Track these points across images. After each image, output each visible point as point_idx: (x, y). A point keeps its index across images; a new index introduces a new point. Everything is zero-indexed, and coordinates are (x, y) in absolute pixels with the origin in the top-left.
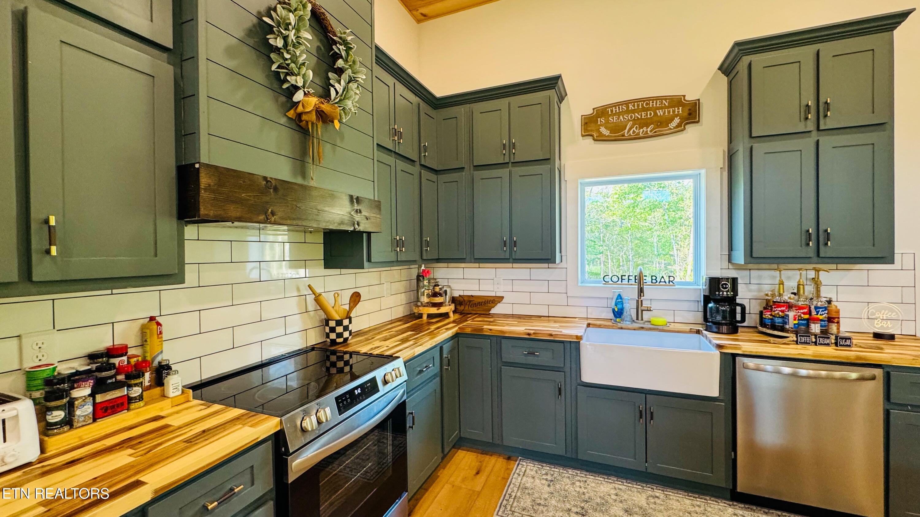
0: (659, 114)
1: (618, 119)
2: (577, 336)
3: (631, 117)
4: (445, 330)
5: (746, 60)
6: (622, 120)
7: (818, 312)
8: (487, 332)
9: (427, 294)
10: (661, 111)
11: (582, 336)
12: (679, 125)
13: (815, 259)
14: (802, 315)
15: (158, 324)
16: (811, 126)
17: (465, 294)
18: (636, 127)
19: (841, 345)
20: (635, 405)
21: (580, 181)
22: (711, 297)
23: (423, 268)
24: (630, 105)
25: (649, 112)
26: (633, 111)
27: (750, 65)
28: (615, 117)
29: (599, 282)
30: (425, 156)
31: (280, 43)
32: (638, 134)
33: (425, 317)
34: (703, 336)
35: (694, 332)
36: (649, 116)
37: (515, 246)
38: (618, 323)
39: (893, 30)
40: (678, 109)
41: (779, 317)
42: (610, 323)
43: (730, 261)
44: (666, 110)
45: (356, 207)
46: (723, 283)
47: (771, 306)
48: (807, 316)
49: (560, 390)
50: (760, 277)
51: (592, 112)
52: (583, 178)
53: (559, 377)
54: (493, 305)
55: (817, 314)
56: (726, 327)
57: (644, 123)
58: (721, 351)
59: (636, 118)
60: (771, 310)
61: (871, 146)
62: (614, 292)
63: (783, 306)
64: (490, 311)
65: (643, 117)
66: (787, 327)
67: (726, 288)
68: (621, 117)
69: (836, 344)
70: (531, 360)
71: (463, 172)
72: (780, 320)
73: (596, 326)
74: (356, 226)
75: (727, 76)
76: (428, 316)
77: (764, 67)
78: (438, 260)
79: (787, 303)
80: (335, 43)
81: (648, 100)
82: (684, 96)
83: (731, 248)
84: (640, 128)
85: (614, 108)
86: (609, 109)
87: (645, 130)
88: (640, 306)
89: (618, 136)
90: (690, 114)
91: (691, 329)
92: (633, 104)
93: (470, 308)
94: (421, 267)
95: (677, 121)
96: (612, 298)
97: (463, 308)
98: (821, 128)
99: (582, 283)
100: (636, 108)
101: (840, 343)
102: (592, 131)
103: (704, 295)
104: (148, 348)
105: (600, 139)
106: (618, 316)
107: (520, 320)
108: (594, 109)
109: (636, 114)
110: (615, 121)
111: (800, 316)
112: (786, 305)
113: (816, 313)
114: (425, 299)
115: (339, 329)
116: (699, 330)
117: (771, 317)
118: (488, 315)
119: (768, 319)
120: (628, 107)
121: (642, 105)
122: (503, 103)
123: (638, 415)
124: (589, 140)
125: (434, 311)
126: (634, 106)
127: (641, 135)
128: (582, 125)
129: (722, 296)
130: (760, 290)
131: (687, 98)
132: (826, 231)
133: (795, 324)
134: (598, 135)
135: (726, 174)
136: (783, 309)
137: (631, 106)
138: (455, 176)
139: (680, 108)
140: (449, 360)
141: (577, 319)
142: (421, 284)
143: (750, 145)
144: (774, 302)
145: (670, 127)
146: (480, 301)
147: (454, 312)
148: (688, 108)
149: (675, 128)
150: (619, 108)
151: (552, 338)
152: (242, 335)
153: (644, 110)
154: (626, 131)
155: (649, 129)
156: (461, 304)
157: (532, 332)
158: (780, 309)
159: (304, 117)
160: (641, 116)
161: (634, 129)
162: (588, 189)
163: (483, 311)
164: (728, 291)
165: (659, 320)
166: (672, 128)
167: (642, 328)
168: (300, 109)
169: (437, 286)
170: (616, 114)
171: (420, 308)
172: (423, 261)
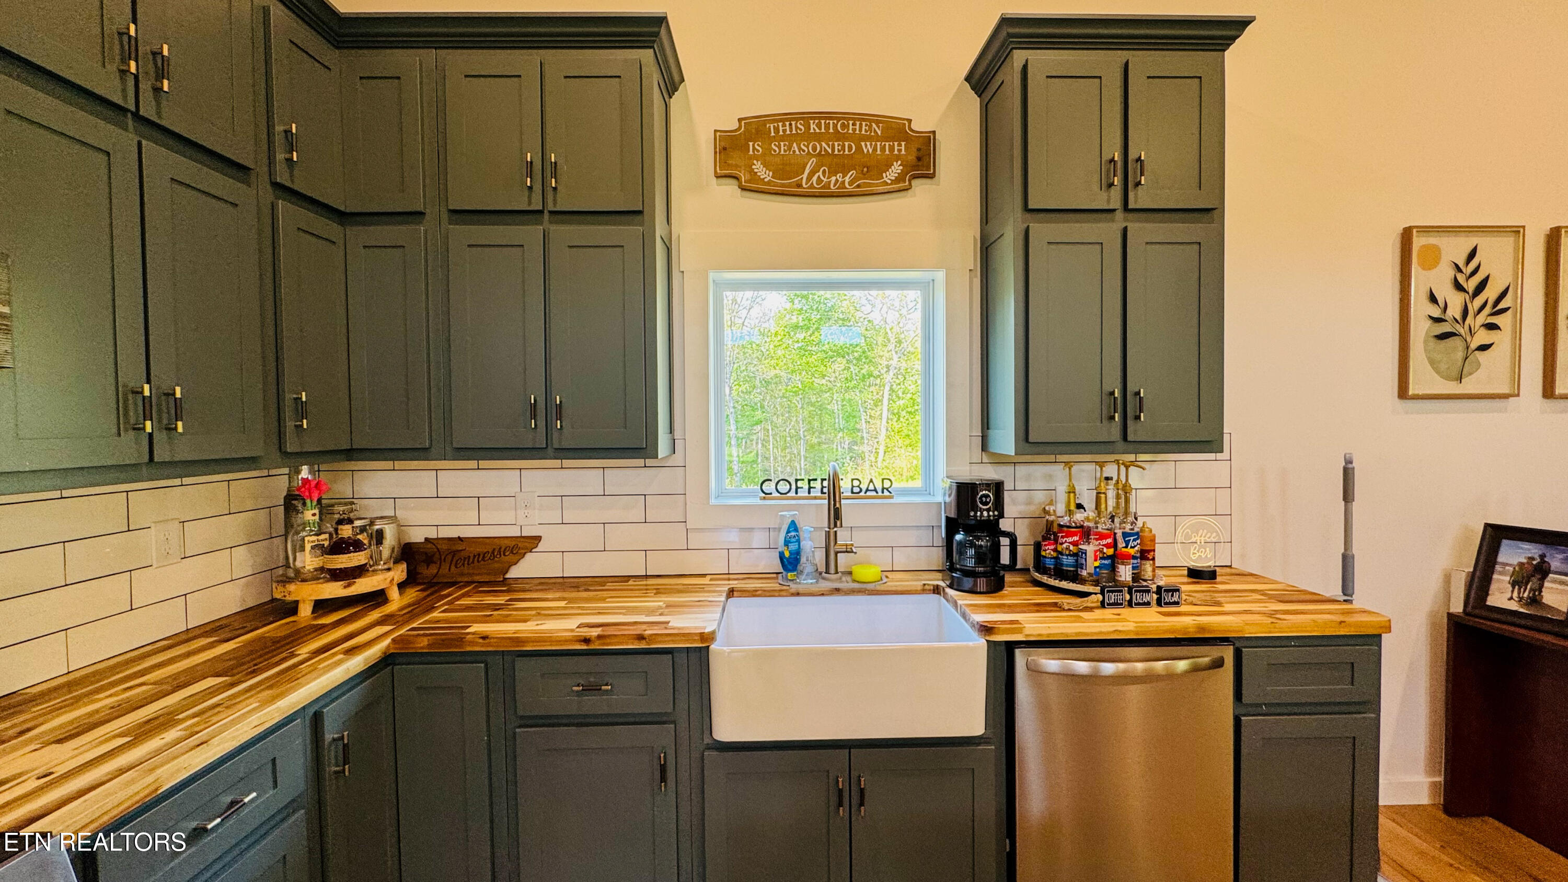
0: (865, 151)
1: (790, 149)
2: (702, 635)
3: (814, 149)
4: (341, 656)
5: (1019, 57)
6: (797, 152)
8: (472, 643)
9: (312, 548)
10: (868, 144)
11: (713, 633)
12: (900, 178)
13: (1121, 445)
14: (1105, 550)
16: (1114, 199)
17: (442, 536)
18: (824, 172)
19: (1166, 604)
20: (828, 776)
21: (712, 275)
22: (960, 521)
23: (304, 475)
24: (812, 122)
25: (846, 144)
26: (818, 137)
27: (1025, 68)
28: (782, 144)
29: (750, 494)
30: (287, 159)
32: (827, 186)
33: (305, 611)
34: (947, 600)
35: (930, 590)
36: (847, 152)
37: (560, 416)
38: (790, 583)
39: (1224, 50)
40: (899, 144)
41: (1069, 555)
42: (773, 585)
43: (984, 447)
44: (878, 144)
46: (981, 493)
47: (1055, 534)
48: (1110, 552)
49: (663, 769)
50: (1028, 478)
51: (736, 126)
52: (721, 268)
53: (662, 737)
54: (511, 558)
55: (1126, 547)
56: (985, 579)
57: (839, 165)
58: (988, 638)
59: (823, 153)
60: (1056, 541)
61: (1196, 247)
62: (781, 515)
63: (1074, 534)
64: (507, 572)
65: (836, 152)
66: (1084, 573)
67: (986, 503)
68: (795, 145)
69: (1159, 603)
70: (593, 705)
71: (420, 223)
72: (1071, 560)
73: (747, 594)
75: (980, 96)
76: (315, 607)
77: (1048, 77)
78: (351, 454)
79: (1082, 527)
81: (844, 118)
82: (910, 121)
83: (986, 424)
84: (831, 174)
85: (780, 124)
86: (772, 126)
87: (840, 180)
88: (832, 544)
89: (789, 186)
90: (919, 159)
91: (924, 585)
92: (817, 121)
93: (453, 568)
94: (298, 472)
95: (895, 168)
96: (780, 529)
97: (435, 571)
98: (1130, 207)
99: (717, 497)
100: (823, 130)
101: (1165, 599)
102: (737, 167)
103: (948, 518)
105: (752, 187)
106: (790, 567)
107: (574, 595)
108: (740, 120)
109: (824, 144)
110: (782, 152)
111: (1101, 551)
112: (1079, 532)
113: (1124, 545)
114: (308, 561)
116: (937, 586)
117: (1055, 554)
118: (500, 584)
119: (1051, 558)
120: (808, 127)
121: (835, 126)
122: (523, 60)
123: (834, 799)
124: (730, 189)
125: (335, 590)
126: (819, 126)
127: (833, 189)
128: (716, 153)
129: (981, 520)
130: (1029, 502)
131: (913, 126)
132: (1138, 393)
133: (1096, 568)
134: (748, 177)
135: (977, 282)
136: (1076, 538)
137: (813, 126)
139: (903, 144)
141: (706, 581)
142: (297, 520)
143: (1026, 225)
144: (1060, 525)
145: (885, 179)
146: (479, 549)
147: (405, 585)
148: (916, 146)
149: (892, 183)
150: (790, 125)
151: (643, 645)
153: (838, 136)
154: (805, 176)
155: (847, 179)
156: (429, 560)
157: (595, 632)
158: (1070, 539)
160: (833, 150)
161: (820, 173)
162: (729, 295)
163: (488, 574)
164: (988, 510)
165: (867, 573)
166: (889, 182)
167: (837, 590)
169: (350, 521)
170: (783, 138)
171: (292, 587)
172: (292, 459)
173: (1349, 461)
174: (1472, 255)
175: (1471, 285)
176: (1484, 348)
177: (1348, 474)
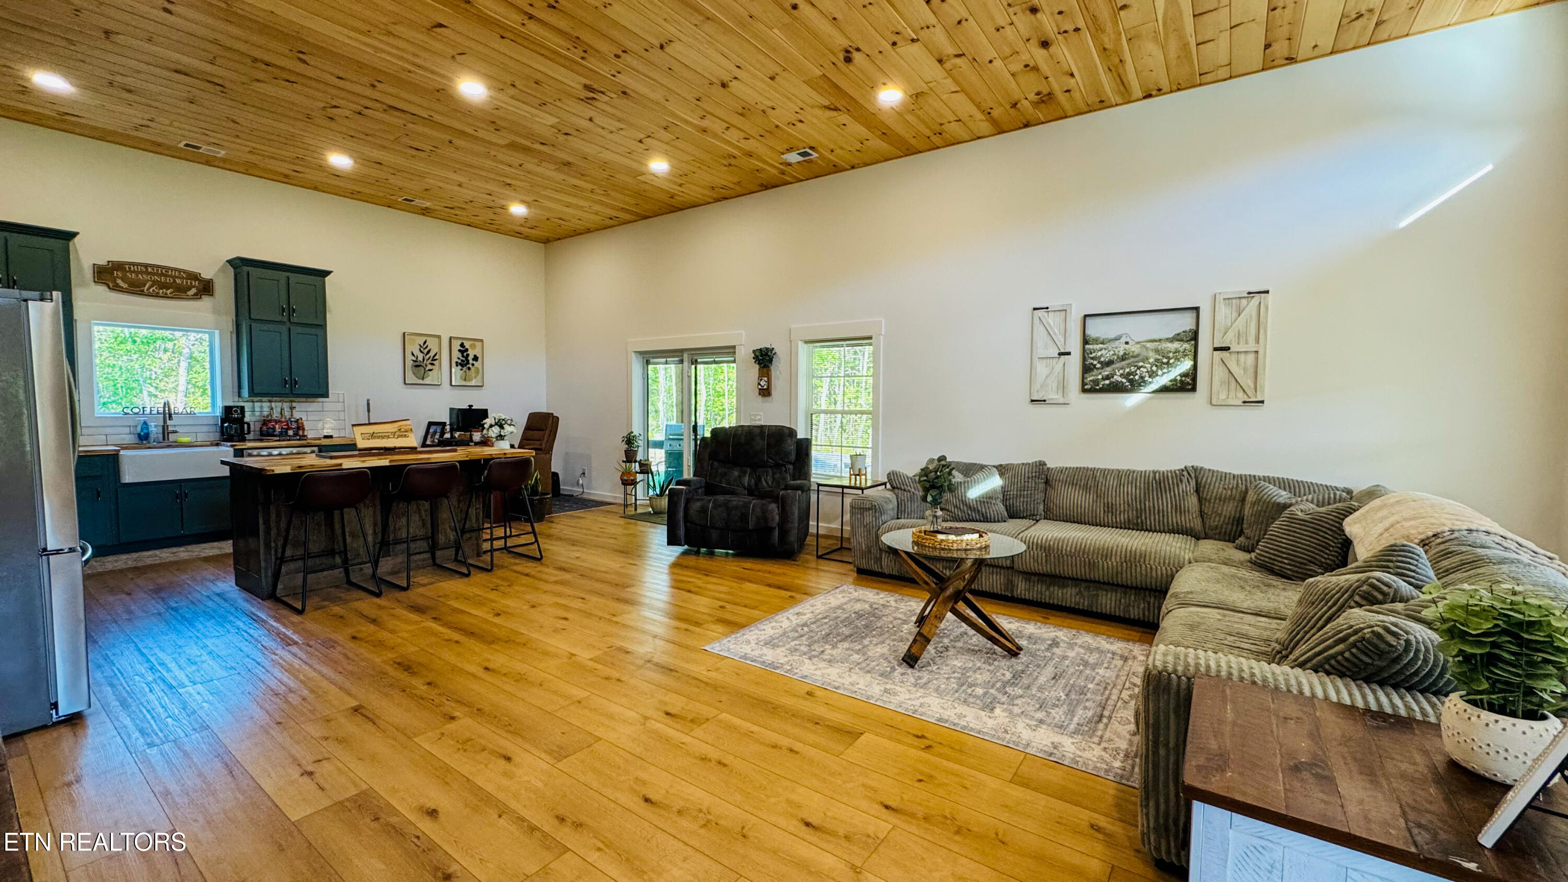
0: (177, 282)
1: (137, 276)
2: (114, 450)
3: (150, 278)
5: (245, 269)
6: (141, 278)
10: (179, 280)
12: (195, 294)
13: (290, 396)
16: (285, 319)
20: (172, 492)
22: (225, 420)
25: (168, 278)
26: (152, 274)
27: (248, 273)
28: (132, 274)
32: (158, 293)
34: (221, 444)
35: (213, 444)
36: (167, 281)
38: (146, 444)
39: (324, 280)
40: (195, 282)
41: (270, 428)
42: (138, 445)
43: (239, 396)
44: (184, 280)
46: (234, 410)
47: (266, 422)
48: (286, 427)
49: (99, 493)
51: (105, 264)
56: (236, 438)
57: (163, 286)
58: (234, 448)
59: (155, 280)
61: (316, 336)
62: (139, 420)
63: (273, 423)
66: (275, 432)
67: (236, 412)
68: (140, 275)
73: (128, 447)
75: (233, 271)
77: (256, 278)
79: (275, 421)
81: (167, 269)
82: (200, 274)
83: (240, 387)
84: (159, 289)
85: (132, 267)
86: (127, 267)
87: (164, 292)
88: (165, 430)
89: (137, 291)
90: (205, 288)
91: (210, 443)
95: (194, 291)
96: (137, 426)
98: (291, 322)
100: (155, 272)
101: (304, 438)
102: (105, 279)
103: (220, 419)
105: (116, 289)
106: (145, 439)
108: (107, 262)
109: (155, 277)
110: (133, 277)
111: (282, 427)
113: (291, 425)
116: (216, 442)
117: (266, 428)
120: (147, 269)
121: (161, 271)
123: (175, 497)
124: (103, 287)
126: (153, 270)
127: (161, 295)
128: (94, 273)
129: (234, 418)
131: (202, 276)
132: (295, 377)
133: (279, 431)
134: (112, 284)
137: (150, 270)
143: (251, 322)
148: (204, 283)
150: (137, 268)
154: (145, 288)
155: (168, 292)
160: (160, 280)
161: (154, 288)
164: (238, 415)
165: (185, 439)
166: (190, 295)
167: (169, 446)
170: (134, 271)
173: (368, 400)
174: (425, 342)
175: (425, 351)
176: (430, 370)
177: (368, 404)
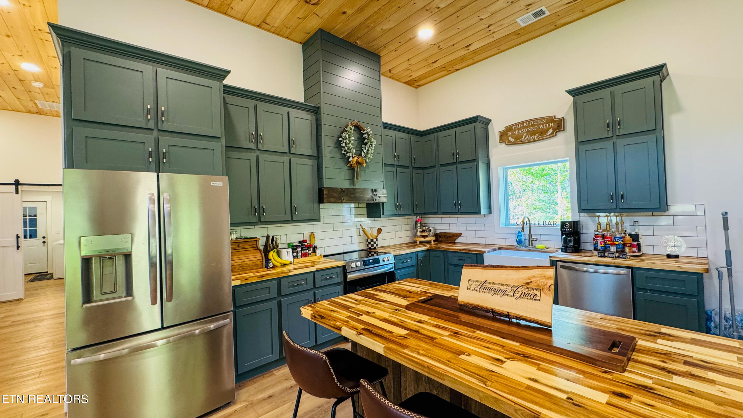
0: (541, 128)
3: (526, 130)
7: (615, 240)
8: (442, 249)
9: (419, 231)
10: (542, 126)
11: (485, 251)
12: (552, 133)
14: (608, 242)
15: (314, 235)
16: (610, 134)
17: (443, 232)
18: (529, 136)
19: (620, 258)
23: (418, 218)
24: (524, 123)
25: (535, 127)
26: (527, 127)
28: (516, 131)
30: (414, 162)
31: (344, 145)
32: (530, 140)
33: (418, 243)
36: (535, 129)
37: (460, 205)
38: (519, 248)
40: (552, 124)
42: (514, 248)
44: (545, 125)
45: (374, 193)
46: (566, 224)
48: (610, 243)
51: (504, 129)
52: (505, 165)
54: (455, 238)
57: (532, 133)
58: (550, 259)
59: (528, 131)
61: (647, 143)
64: (455, 241)
65: (532, 130)
67: (567, 227)
68: (520, 131)
70: (462, 263)
71: (435, 168)
74: (375, 201)
75: (573, 97)
77: (583, 103)
78: (425, 214)
80: (364, 134)
81: (534, 120)
82: (555, 116)
84: (531, 136)
85: (516, 126)
86: (514, 127)
87: (533, 137)
88: (530, 238)
89: (519, 142)
90: (558, 126)
93: (444, 239)
95: (551, 131)
96: (516, 234)
97: (441, 239)
98: (617, 135)
101: (620, 256)
102: (505, 139)
104: (311, 241)
105: (509, 143)
106: (519, 244)
108: (505, 127)
109: (528, 129)
110: (517, 133)
114: (419, 234)
115: (372, 243)
118: (455, 243)
120: (523, 125)
121: (531, 123)
122: (452, 131)
124: (504, 145)
125: (422, 239)
126: (527, 124)
127: (531, 140)
128: (499, 137)
131: (557, 117)
133: (601, 247)
134: (508, 142)
137: (525, 125)
138: (432, 170)
139: (553, 123)
140: (421, 261)
142: (417, 226)
143: (578, 147)
145: (547, 134)
146: (449, 235)
147: (434, 241)
148: (558, 123)
149: (550, 135)
150: (519, 126)
152: (337, 242)
153: (532, 125)
154: (523, 138)
155: (535, 137)
156: (440, 237)
157: (462, 249)
159: (353, 166)
161: (527, 137)
162: (509, 170)
163: (451, 241)
164: (568, 229)
165: (541, 246)
167: (530, 250)
168: (351, 163)
169: (425, 227)
170: (517, 129)
171: (416, 238)
172: (416, 214)
173: (724, 215)
177: (725, 220)
